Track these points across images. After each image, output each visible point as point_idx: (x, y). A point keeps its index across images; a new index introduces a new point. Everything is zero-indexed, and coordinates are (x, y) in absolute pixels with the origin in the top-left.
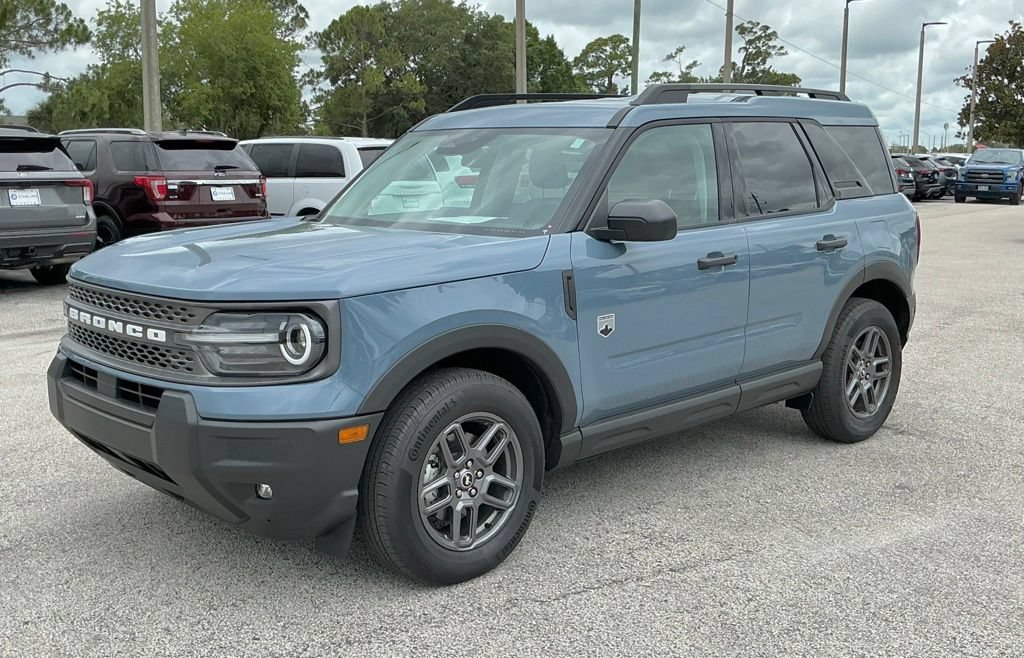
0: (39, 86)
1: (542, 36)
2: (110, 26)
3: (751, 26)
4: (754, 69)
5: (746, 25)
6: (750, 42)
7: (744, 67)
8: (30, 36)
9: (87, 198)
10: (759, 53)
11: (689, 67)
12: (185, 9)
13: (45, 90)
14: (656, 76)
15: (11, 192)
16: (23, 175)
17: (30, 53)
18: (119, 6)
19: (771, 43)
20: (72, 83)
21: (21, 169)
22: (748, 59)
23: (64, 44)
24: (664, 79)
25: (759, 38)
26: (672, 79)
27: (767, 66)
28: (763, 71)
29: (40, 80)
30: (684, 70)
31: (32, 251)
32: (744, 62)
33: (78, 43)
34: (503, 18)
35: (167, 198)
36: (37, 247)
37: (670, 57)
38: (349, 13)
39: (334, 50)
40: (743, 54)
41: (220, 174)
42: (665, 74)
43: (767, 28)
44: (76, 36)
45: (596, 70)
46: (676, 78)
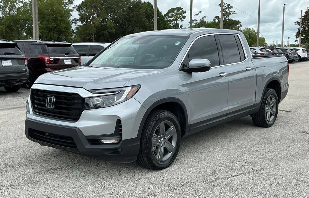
3: (224, 4)
4: (225, 18)
6: (223, 10)
7: (222, 18)
9: (26, 63)
10: (227, 13)
11: (203, 18)
15: (3, 61)
16: (6, 56)
19: (231, 10)
21: (6, 54)
24: (195, 22)
25: (227, 8)
26: (197, 22)
28: (228, 19)
30: (201, 19)
31: (10, 81)
32: (222, 16)
35: (50, 63)
36: (11, 80)
37: (197, 14)
39: (82, 12)
40: (221, 13)
41: (67, 55)
43: (229, 5)
45: (172, 19)
46: (199, 22)
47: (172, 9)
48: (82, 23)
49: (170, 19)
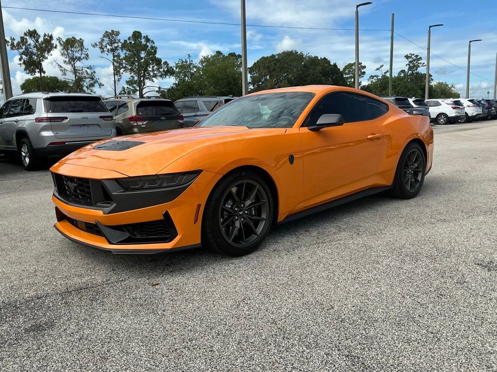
0: (157, 91)
1: (332, 63)
2: (179, 69)
3: (410, 55)
4: (412, 72)
5: (409, 55)
6: (410, 62)
7: (408, 71)
8: (154, 74)
10: (414, 66)
11: (385, 73)
12: (205, 62)
13: (159, 93)
14: (372, 77)
17: (152, 80)
18: (183, 62)
19: (419, 62)
20: (169, 90)
22: (410, 69)
23: (166, 76)
24: (375, 78)
25: (414, 60)
26: (379, 78)
27: (418, 71)
28: (416, 73)
29: (157, 89)
30: (383, 74)
32: (408, 69)
33: (171, 75)
34: (318, 57)
37: (378, 69)
38: (260, 59)
39: (254, 74)
40: (408, 66)
42: (375, 76)
43: (418, 56)
44: (170, 73)
45: (348, 76)
46: (380, 77)
47: (349, 64)
48: (253, 86)
49: (346, 76)
